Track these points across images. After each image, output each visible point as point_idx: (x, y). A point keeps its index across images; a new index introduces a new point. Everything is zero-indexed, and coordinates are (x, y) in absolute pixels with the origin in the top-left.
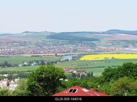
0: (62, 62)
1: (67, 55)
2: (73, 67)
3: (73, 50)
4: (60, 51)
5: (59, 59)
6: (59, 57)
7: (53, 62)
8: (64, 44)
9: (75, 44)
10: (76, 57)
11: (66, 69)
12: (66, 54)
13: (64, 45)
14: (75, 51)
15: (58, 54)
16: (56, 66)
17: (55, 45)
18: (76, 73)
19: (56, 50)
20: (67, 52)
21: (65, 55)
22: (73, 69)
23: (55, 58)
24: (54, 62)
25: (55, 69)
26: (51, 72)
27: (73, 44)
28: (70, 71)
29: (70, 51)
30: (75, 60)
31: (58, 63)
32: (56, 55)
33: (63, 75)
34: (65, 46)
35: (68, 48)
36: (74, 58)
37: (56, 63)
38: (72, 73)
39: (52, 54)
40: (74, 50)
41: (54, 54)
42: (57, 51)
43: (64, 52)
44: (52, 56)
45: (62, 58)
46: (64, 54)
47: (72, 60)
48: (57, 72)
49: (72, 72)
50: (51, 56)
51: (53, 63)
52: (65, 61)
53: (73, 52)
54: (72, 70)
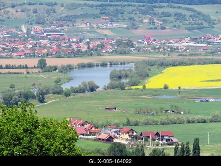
0: (67, 95)
1: (90, 66)
2: (115, 118)
3: (114, 42)
4: (59, 46)
5: (57, 82)
6: (55, 75)
7: (27, 96)
8: (77, 17)
9: (126, 16)
10: (126, 76)
11: (87, 126)
12: (86, 60)
13: (79, 21)
14: (124, 46)
15: (50, 62)
16: (42, 112)
17: (38, 23)
18: (126, 143)
19: (43, 42)
20: (89, 53)
21: (83, 66)
22: (117, 125)
23: (38, 78)
24: (33, 97)
25: (36, 127)
26: (19, 139)
27: (114, 17)
28: (103, 136)
29: (102, 46)
30: (123, 89)
31: (50, 100)
32: (42, 65)
33: (71, 150)
34: (81, 25)
35: (92, 35)
36: (120, 77)
37: (42, 101)
38: (109, 145)
39: (23, 62)
40: (119, 43)
41: (34, 62)
42: (45, 47)
43: (78, 54)
44: (24, 71)
45: (70, 79)
46: (75, 61)
47: (112, 87)
48: (47, 137)
49: (110, 139)
50: (20, 67)
51: (31, 101)
52: (82, 91)
53: (116, 52)
54: (112, 133)
